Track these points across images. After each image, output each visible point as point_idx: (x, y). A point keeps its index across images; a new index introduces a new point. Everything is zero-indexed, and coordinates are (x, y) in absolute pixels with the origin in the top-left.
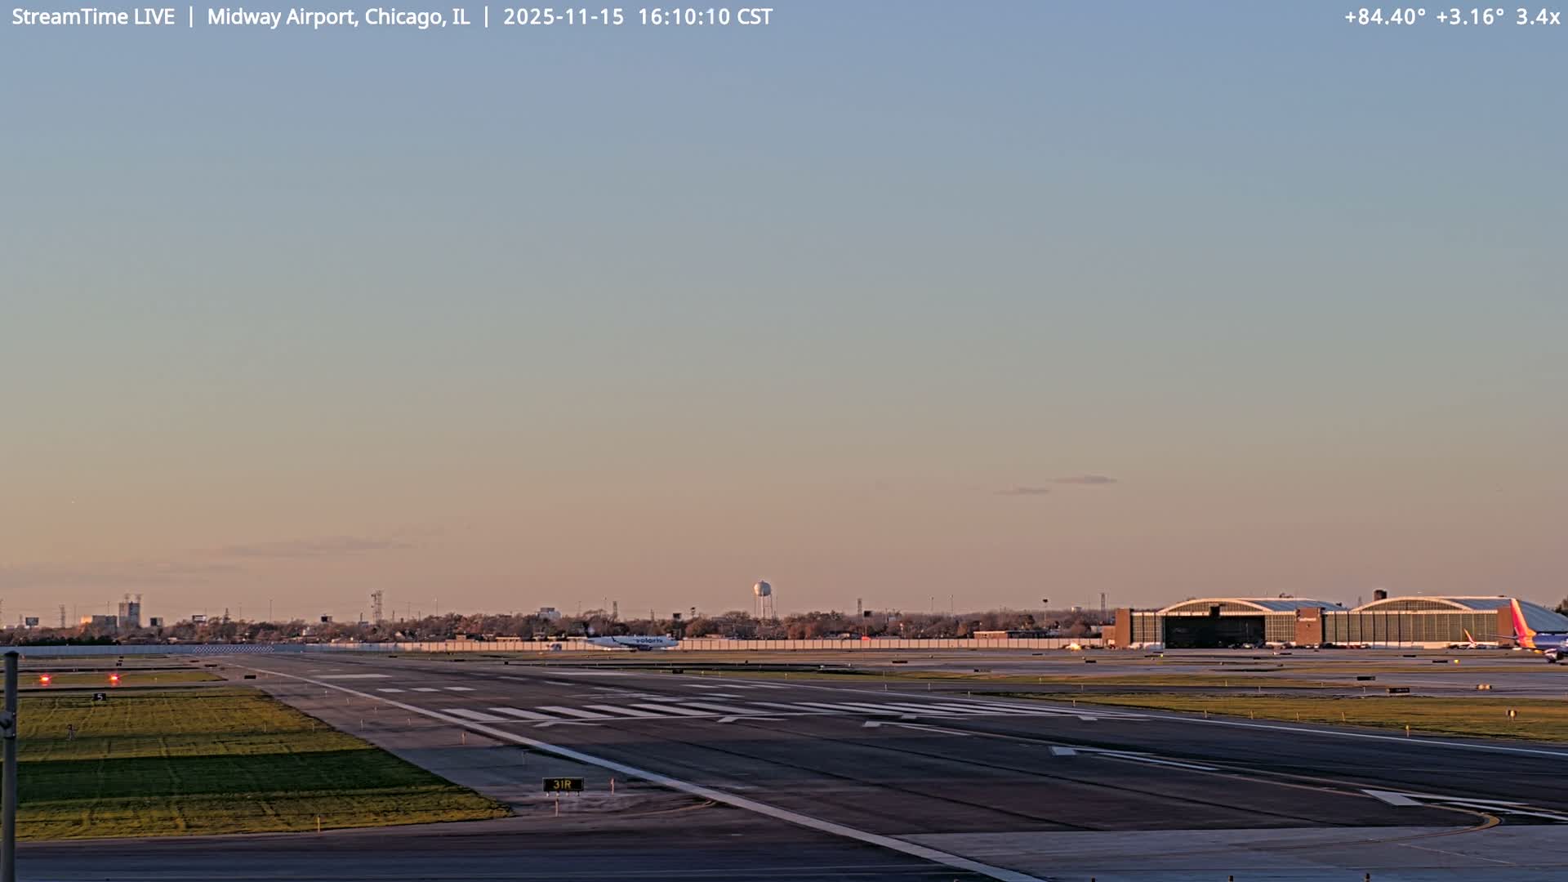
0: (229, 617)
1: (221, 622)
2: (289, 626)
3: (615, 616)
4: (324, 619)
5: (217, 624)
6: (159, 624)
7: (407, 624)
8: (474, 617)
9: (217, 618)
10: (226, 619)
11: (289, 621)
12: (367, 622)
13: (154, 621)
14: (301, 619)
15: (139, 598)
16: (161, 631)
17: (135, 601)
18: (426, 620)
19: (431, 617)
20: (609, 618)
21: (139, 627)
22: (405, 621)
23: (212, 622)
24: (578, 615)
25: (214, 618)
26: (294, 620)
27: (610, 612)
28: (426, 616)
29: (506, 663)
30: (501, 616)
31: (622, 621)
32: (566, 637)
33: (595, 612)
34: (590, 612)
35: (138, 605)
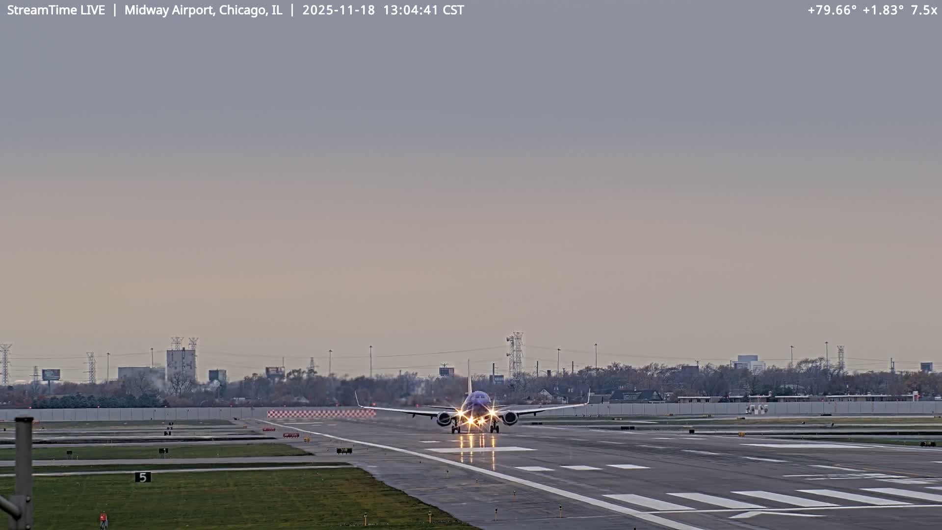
0: (315, 370)
1: (305, 376)
2: (395, 381)
3: (841, 367)
4: (444, 371)
5: (299, 378)
6: (220, 377)
7: (556, 378)
8: (647, 369)
9: (299, 371)
10: (311, 371)
11: (396, 375)
12: (502, 376)
13: (214, 375)
14: (411, 371)
15: (194, 344)
16: (223, 386)
17: (188, 348)
18: (581, 372)
19: (588, 369)
20: (832, 369)
21: (193, 383)
22: (553, 374)
23: (292, 376)
24: (790, 364)
25: (294, 371)
26: (403, 373)
27: (834, 362)
28: (583, 368)
29: (692, 432)
30: (683, 367)
31: (851, 373)
32: (773, 395)
33: (813, 362)
34: (806, 361)
35: (193, 353)
